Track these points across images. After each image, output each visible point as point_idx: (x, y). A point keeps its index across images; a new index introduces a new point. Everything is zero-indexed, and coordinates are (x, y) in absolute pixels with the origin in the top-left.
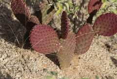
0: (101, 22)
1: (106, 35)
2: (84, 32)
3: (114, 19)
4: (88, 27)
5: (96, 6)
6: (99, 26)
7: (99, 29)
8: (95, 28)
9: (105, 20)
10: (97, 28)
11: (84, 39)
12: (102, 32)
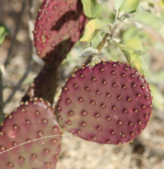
0: (82, 93)
1: (106, 141)
2: (23, 129)
3: (128, 85)
4: (37, 114)
5: (63, 30)
6: (78, 107)
7: (76, 118)
8: (63, 114)
9: (94, 86)
10: (70, 113)
11: (26, 155)
12: (89, 129)
